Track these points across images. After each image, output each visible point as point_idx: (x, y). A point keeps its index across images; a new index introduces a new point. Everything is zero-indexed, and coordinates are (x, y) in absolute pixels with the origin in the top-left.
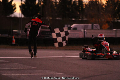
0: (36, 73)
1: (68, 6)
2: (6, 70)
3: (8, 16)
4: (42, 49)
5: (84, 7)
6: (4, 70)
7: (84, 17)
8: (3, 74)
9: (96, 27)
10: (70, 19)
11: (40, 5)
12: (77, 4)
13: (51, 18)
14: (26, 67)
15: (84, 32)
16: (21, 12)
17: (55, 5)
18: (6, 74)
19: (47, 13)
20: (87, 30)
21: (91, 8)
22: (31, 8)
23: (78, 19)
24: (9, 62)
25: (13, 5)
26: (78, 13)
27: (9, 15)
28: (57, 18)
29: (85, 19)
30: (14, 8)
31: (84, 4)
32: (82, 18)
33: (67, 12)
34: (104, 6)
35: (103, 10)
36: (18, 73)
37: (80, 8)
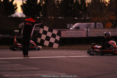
0: (39, 73)
1: (70, 5)
2: (8, 71)
3: (9, 16)
4: (44, 49)
5: (87, 6)
6: (5, 71)
7: (87, 16)
8: (5, 76)
9: (99, 25)
10: (72, 18)
11: (41, 5)
12: (80, 3)
13: (53, 18)
14: (29, 68)
15: (87, 31)
16: (22, 12)
17: (57, 4)
18: (7, 76)
19: (49, 12)
20: (90, 29)
21: (94, 7)
22: (32, 7)
23: (80, 19)
24: (10, 63)
25: (14, 5)
26: (81, 12)
27: (11, 15)
28: (59, 18)
29: (88, 18)
30: (15, 8)
31: (86, 2)
32: (85, 17)
33: (69, 11)
34: (107, 5)
35: (106, 9)
36: (20, 74)
37: (83, 6)
